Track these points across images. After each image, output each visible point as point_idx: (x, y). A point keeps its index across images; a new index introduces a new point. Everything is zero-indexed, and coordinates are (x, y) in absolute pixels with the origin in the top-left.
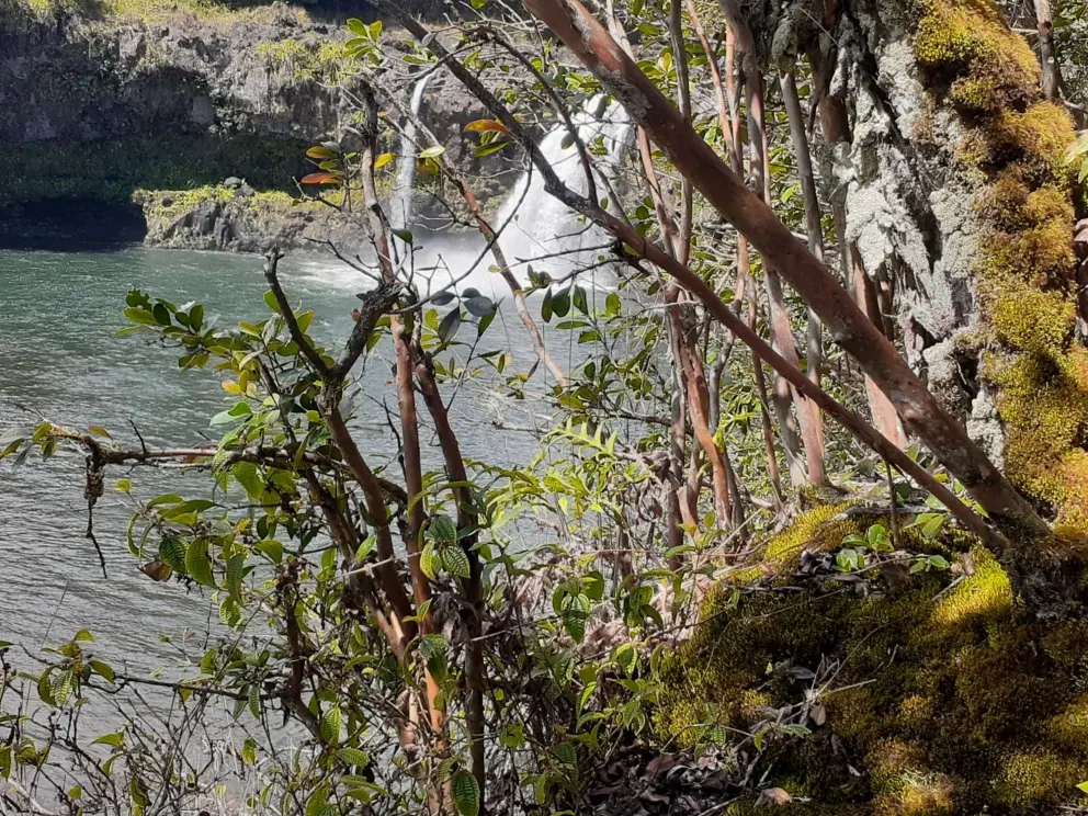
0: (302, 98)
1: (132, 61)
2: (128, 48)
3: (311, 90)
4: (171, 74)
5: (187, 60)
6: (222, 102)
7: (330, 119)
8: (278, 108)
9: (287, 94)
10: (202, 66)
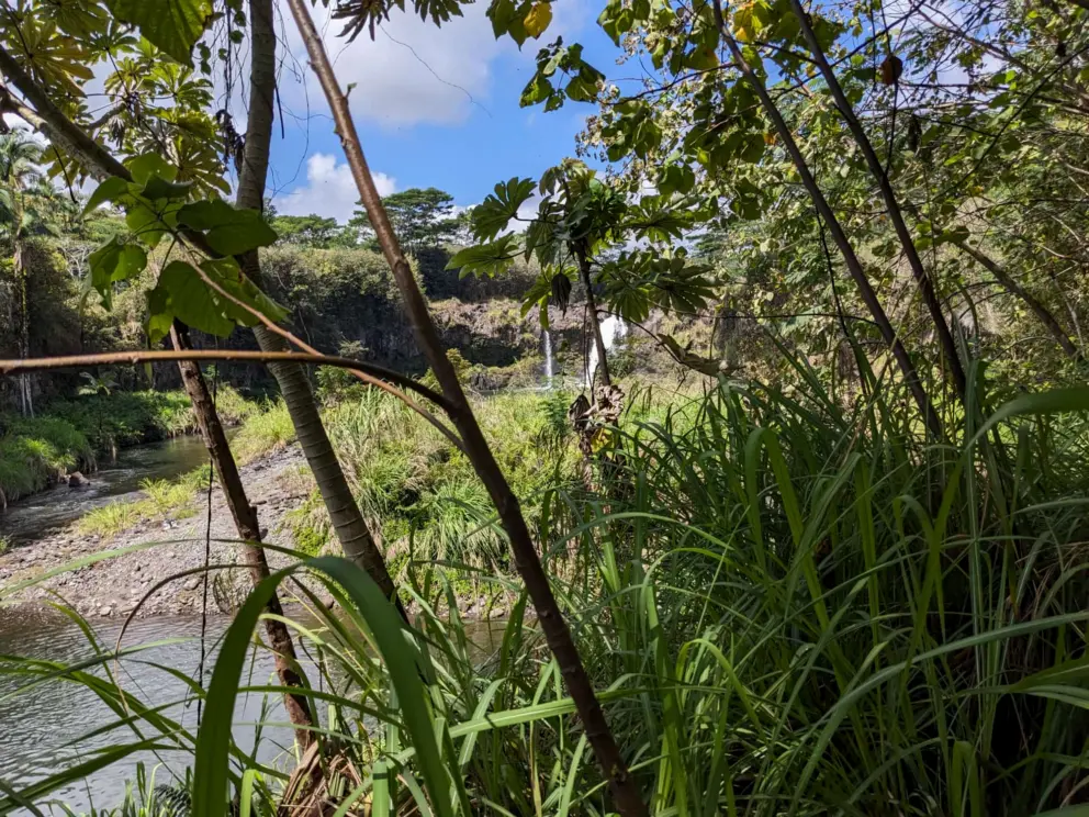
0: (505, 331)
1: (447, 323)
2: (445, 319)
3: (508, 327)
4: (459, 327)
5: (462, 321)
6: (475, 335)
7: (514, 337)
8: (496, 336)
9: (499, 330)
10: (467, 323)
